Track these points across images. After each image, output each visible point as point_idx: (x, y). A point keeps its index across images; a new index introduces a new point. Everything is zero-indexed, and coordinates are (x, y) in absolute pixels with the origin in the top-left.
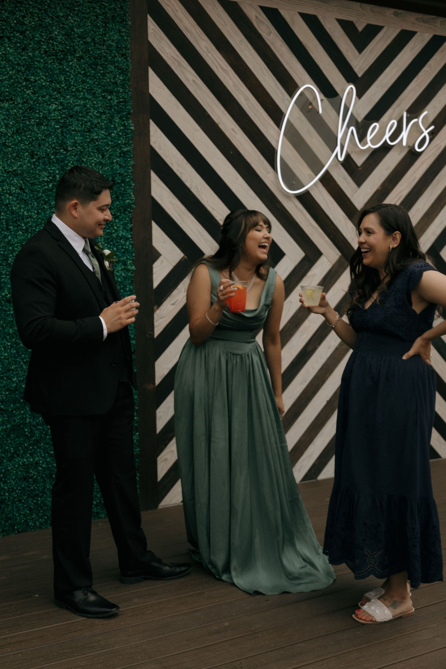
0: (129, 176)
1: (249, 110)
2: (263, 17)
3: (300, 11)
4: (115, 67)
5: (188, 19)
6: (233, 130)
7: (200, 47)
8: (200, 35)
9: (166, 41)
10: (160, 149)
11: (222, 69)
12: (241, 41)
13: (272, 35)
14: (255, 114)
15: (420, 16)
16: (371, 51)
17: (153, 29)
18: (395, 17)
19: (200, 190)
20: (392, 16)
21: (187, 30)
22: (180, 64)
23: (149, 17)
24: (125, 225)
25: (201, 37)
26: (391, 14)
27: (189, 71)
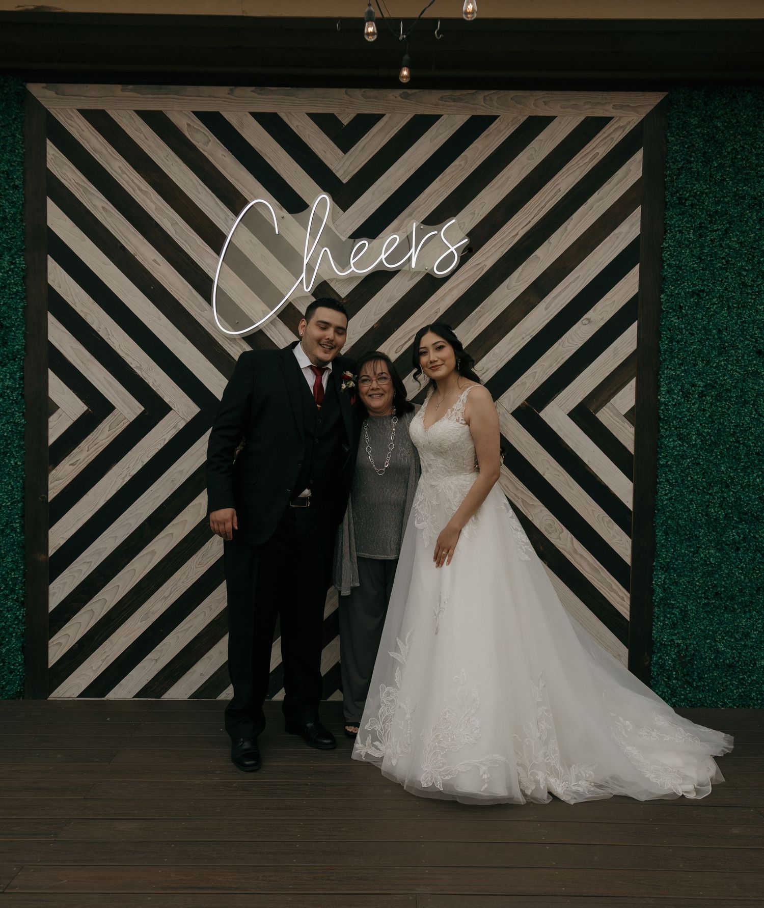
0: (18, 320)
1: (177, 237)
2: (198, 124)
3: (252, 111)
4: (6, 200)
5: (97, 139)
6: (154, 261)
7: (112, 169)
8: (113, 155)
9: (70, 167)
10: (60, 288)
11: (141, 190)
12: (167, 156)
13: (210, 144)
14: (185, 241)
15: (448, 93)
16: (363, 148)
17: (53, 155)
18: (403, 100)
19: (110, 333)
20: (399, 98)
21: (95, 150)
22: (85, 190)
23: (48, 142)
24: (12, 374)
25: (114, 158)
26: (396, 97)
27: (98, 197)
